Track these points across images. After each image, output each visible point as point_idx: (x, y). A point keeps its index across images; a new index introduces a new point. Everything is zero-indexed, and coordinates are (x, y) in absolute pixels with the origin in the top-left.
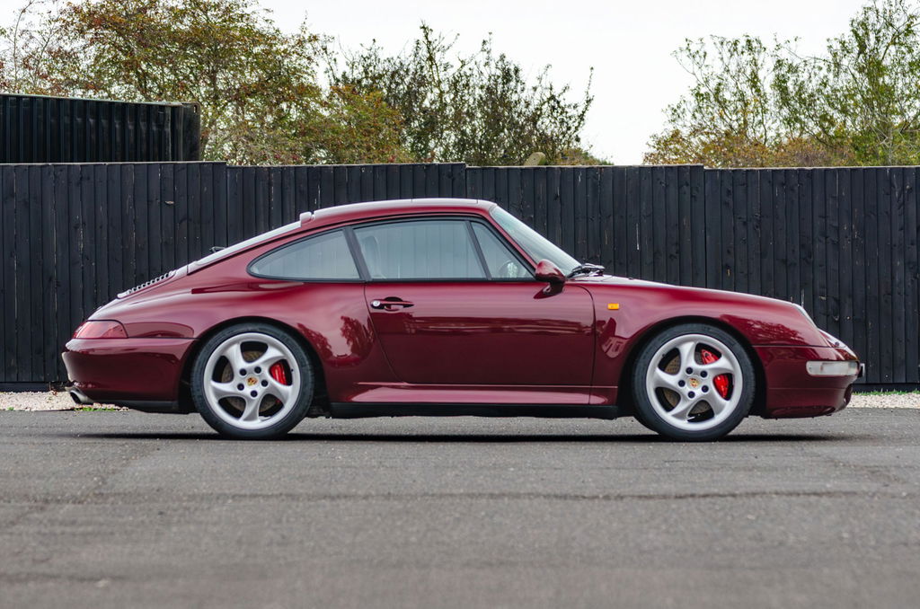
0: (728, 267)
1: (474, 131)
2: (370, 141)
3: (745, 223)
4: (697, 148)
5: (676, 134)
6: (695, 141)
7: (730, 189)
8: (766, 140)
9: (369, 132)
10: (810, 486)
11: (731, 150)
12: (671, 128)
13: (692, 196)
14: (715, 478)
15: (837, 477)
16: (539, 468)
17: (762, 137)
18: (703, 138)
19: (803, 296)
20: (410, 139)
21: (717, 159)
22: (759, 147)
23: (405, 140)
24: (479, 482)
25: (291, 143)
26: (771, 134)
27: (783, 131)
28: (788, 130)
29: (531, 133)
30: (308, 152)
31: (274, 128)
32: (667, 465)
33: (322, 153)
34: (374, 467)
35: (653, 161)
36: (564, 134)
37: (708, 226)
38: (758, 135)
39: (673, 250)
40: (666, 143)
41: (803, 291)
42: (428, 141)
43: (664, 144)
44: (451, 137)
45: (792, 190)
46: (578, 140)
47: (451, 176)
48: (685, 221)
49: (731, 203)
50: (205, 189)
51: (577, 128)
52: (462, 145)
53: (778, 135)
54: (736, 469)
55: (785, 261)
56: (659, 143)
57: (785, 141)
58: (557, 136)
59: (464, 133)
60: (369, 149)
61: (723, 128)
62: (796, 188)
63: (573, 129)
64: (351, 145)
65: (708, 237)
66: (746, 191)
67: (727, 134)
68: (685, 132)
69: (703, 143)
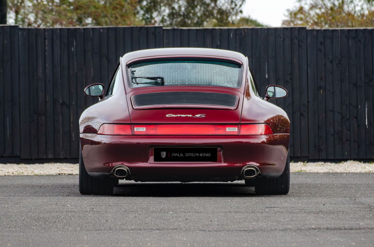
0: (321, 88)
1: (180, 7)
2: (117, 13)
3: (331, 62)
4: (314, 16)
5: (301, 9)
6: (312, 13)
7: (322, 41)
8: (355, 12)
9: (116, 8)
10: (352, 223)
11: (334, 18)
12: (298, 5)
13: (299, 45)
14: (294, 218)
15: (370, 218)
16: (188, 212)
17: (352, 10)
18: (318, 11)
19: (367, 105)
20: (142, 12)
21: (326, 23)
22: (350, 17)
23: (138, 13)
24: (147, 221)
25: (69, 14)
26: (358, 8)
27: (365, 6)
28: (369, 6)
29: (213, 8)
30: (80, 20)
31: (60, 6)
32: (267, 210)
33: (89, 20)
34: (87, 211)
35: (288, 25)
36: (233, 9)
37: (309, 63)
38: (350, 9)
39: (288, 78)
40: (296, 14)
41: (367, 102)
42: (152, 13)
43: (294, 15)
44: (166, 11)
45: (360, 42)
46: (241, 12)
47: (154, 34)
48: (295, 60)
49: (323, 50)
50: (6, 42)
51: (241, 6)
52: (172, 15)
53: (362, 9)
54: (309, 213)
55: (356, 85)
56: (291, 14)
57: (366, 12)
58: (229, 10)
59: (173, 8)
60: (116, 18)
61: (329, 5)
62: (362, 41)
63: (238, 6)
64: (106, 16)
65: (309, 70)
66: (332, 42)
67: (332, 9)
68: (306, 7)
69: (317, 14)
